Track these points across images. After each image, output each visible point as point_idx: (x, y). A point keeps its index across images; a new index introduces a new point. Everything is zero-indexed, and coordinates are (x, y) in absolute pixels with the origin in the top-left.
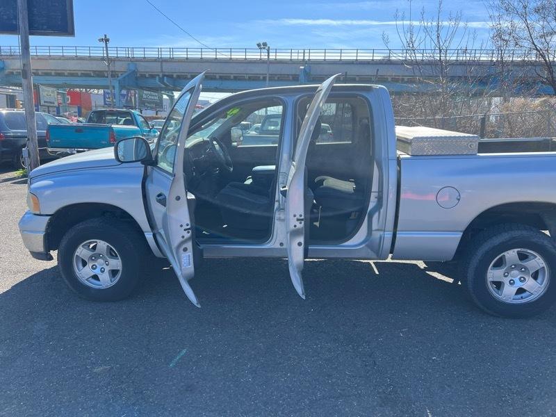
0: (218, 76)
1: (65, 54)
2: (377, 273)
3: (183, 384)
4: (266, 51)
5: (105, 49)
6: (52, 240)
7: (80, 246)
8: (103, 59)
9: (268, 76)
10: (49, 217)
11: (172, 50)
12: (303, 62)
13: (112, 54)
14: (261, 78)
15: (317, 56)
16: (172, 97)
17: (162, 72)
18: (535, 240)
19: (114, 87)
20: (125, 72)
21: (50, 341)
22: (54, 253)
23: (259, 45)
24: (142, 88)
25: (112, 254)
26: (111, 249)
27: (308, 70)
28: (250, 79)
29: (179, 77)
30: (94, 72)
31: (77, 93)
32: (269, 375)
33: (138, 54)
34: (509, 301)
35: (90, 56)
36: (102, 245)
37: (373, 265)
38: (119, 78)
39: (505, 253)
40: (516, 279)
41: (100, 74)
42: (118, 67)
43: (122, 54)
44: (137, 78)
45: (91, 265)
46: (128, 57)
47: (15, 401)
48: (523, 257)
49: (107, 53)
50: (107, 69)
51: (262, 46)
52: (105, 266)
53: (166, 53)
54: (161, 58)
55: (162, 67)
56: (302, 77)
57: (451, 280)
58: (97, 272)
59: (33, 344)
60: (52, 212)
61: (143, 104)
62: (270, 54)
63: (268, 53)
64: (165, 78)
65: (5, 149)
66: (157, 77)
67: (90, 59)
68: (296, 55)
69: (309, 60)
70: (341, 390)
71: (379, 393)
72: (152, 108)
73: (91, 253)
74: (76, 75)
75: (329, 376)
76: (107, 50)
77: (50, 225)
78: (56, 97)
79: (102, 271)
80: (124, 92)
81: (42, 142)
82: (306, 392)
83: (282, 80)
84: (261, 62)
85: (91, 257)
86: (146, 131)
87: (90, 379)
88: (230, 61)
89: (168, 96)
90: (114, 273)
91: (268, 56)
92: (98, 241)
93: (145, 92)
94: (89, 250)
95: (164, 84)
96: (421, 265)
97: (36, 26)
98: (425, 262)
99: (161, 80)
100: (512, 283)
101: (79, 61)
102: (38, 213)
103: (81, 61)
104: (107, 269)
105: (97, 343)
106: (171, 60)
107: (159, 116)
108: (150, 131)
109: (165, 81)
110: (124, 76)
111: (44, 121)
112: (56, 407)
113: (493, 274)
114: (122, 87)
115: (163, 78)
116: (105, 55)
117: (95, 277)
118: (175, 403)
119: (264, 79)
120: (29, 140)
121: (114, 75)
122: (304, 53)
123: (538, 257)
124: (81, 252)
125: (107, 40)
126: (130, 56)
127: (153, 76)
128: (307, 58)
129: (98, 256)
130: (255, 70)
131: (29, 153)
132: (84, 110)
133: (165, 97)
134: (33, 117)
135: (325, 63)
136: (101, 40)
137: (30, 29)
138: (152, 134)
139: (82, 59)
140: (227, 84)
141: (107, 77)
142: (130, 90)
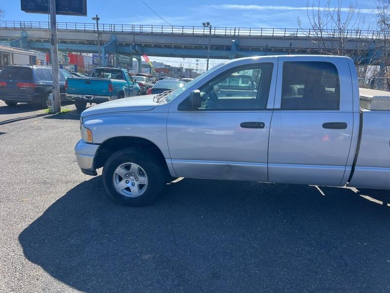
0: (173, 46)
1: (68, 28)
2: (324, 195)
3: (209, 272)
4: (209, 28)
5: (96, 25)
6: (98, 163)
7: (119, 167)
8: (94, 32)
9: (209, 46)
10: (98, 146)
11: (141, 26)
12: (234, 37)
13: (101, 29)
14: (204, 47)
15: (244, 33)
16: (139, 60)
17: (134, 41)
19: (101, 52)
20: (109, 41)
21: (105, 234)
23: (204, 24)
24: (120, 53)
25: (141, 173)
26: (140, 169)
27: (237, 43)
28: (196, 48)
29: (146, 46)
30: (87, 41)
31: (74, 55)
32: (270, 269)
33: (118, 29)
35: (85, 30)
36: (135, 166)
38: (105, 46)
41: (91, 43)
42: (105, 38)
43: (107, 29)
44: (117, 46)
45: (125, 180)
46: (111, 31)
47: (94, 278)
49: (98, 28)
50: (97, 39)
51: (207, 25)
52: (135, 181)
53: (138, 29)
54: (134, 32)
55: (134, 38)
56: (233, 47)
57: (381, 203)
58: (129, 185)
59: (94, 236)
60: (101, 142)
61: (119, 64)
62: (212, 31)
63: (210, 30)
64: (136, 46)
65: (37, 94)
66: (131, 46)
67: (85, 31)
68: (230, 31)
69: (238, 35)
70: (329, 284)
71: (358, 288)
72: (125, 67)
73: (126, 172)
74: (75, 43)
75: (316, 272)
76: (98, 26)
77: (98, 151)
78: (62, 58)
79: (133, 185)
80: (107, 55)
81: (63, 89)
82: (302, 284)
83: (218, 49)
84: (204, 36)
85: (126, 175)
86: (131, 84)
87: (142, 264)
88: (183, 35)
89: (137, 59)
90: (141, 186)
91: (210, 32)
93: (121, 56)
95: (136, 50)
96: (355, 190)
97: (61, 8)
98: (357, 189)
99: (134, 48)
101: (77, 33)
102: (91, 142)
103: (79, 33)
104: (137, 183)
105: (138, 237)
106: (141, 34)
107: (130, 72)
108: (133, 84)
109: (136, 48)
110: (107, 44)
111: (62, 76)
112: (124, 284)
114: (106, 52)
115: (135, 46)
116: (96, 29)
117: (128, 189)
118: (208, 286)
119: (206, 48)
120: (54, 88)
121: (102, 43)
122: (235, 30)
124: (120, 170)
125: (98, 19)
126: (113, 30)
127: (127, 45)
128: (237, 34)
129: (130, 174)
130: (200, 42)
131: (54, 97)
132: (79, 68)
133: (134, 59)
134: (57, 72)
135: (250, 37)
136: (94, 19)
137: (56, 10)
138: (134, 86)
139: (79, 31)
140: (179, 51)
141: (97, 44)
142: (111, 54)
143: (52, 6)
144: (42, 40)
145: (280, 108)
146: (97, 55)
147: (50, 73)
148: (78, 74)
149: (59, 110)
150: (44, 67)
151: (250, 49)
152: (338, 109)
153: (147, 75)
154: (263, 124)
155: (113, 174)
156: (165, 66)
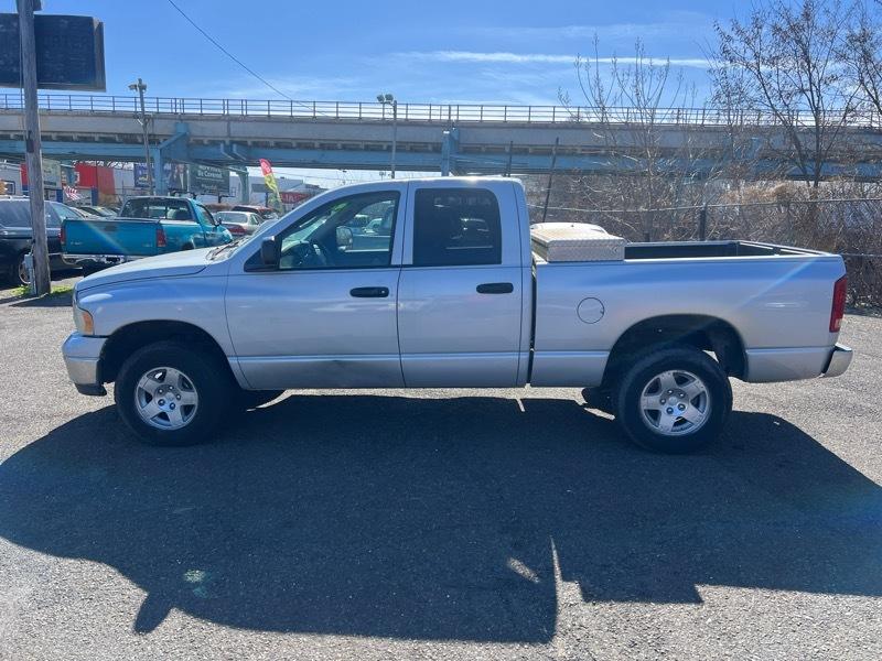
0: (317, 144)
1: (73, 108)
2: (523, 410)
4: (391, 107)
5: (139, 100)
6: (107, 369)
7: (145, 376)
8: (135, 116)
9: (394, 144)
10: (104, 340)
11: (245, 103)
12: (449, 124)
13: (150, 109)
14: (385, 147)
15: (469, 114)
16: (244, 176)
17: (229, 136)
18: (691, 359)
19: (152, 159)
20: (171, 136)
22: (110, 387)
23: (380, 98)
24: (197, 161)
25: (185, 385)
26: (184, 379)
27: (455, 137)
29: (256, 144)
30: (121, 135)
31: (90, 167)
33: (192, 108)
34: (668, 433)
35: (114, 111)
36: (173, 373)
37: (520, 402)
38: (161, 146)
39: (660, 376)
40: (675, 407)
41: (129, 139)
42: (160, 128)
43: (166, 108)
44: (188, 146)
45: (157, 400)
46: (176, 113)
48: (681, 380)
49: (143, 107)
50: (142, 132)
51: (386, 100)
52: (175, 401)
53: (236, 108)
54: (228, 115)
55: (229, 129)
56: (446, 147)
58: (165, 408)
60: (109, 333)
61: (198, 186)
62: (398, 111)
63: (395, 110)
64: (235, 146)
66: (222, 145)
67: (115, 115)
68: (438, 112)
69: (457, 121)
72: (211, 192)
73: (158, 385)
74: (91, 140)
76: (142, 102)
77: (106, 350)
78: (59, 174)
79: (172, 407)
80: (168, 167)
81: (55, 245)
83: (416, 151)
84: (384, 123)
85: (158, 389)
86: (209, 229)
88: (336, 122)
89: (238, 173)
90: (187, 409)
91: (395, 114)
92: (168, 369)
93: (201, 167)
94: (156, 380)
95: (235, 157)
96: (580, 401)
97: (48, 76)
99: (228, 149)
100: (670, 412)
101: (94, 118)
102: (91, 334)
103: (100, 119)
104: (178, 404)
106: (244, 119)
107: (223, 204)
108: (215, 229)
109: (234, 150)
110: (168, 142)
111: (55, 216)
113: (648, 401)
114: (165, 160)
115: (231, 147)
116: (139, 110)
117: (163, 416)
119: (389, 149)
120: (34, 241)
121: (153, 140)
122: (450, 110)
123: (698, 380)
124: (146, 382)
125: (142, 88)
126: (178, 111)
127: (214, 143)
128: (454, 118)
129: (166, 389)
130: (374, 135)
131: (34, 262)
132: (101, 196)
133: (233, 174)
134: (42, 208)
135: (481, 125)
136: (133, 87)
137: (38, 81)
138: (218, 233)
139: (100, 114)
140: (331, 156)
141: (143, 143)
142: (177, 163)
143: (28, 70)
144: (12, 135)
145: (411, 263)
146: (145, 165)
147: (24, 209)
148: (99, 209)
149: (48, 287)
150: (12, 199)
151: (483, 149)
152: (500, 262)
153: (257, 208)
154: (387, 290)
155: (134, 389)
156: (308, 186)
